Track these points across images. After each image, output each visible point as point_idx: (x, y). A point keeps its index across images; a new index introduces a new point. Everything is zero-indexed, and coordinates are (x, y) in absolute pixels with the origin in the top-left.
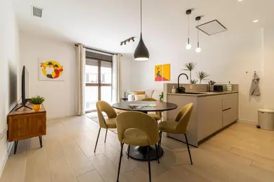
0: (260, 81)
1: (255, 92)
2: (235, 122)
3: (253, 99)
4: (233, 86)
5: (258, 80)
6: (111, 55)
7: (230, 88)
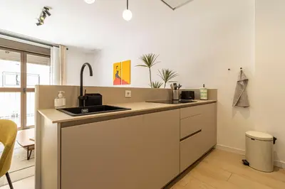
0: (249, 83)
1: (241, 101)
2: (212, 150)
3: (239, 113)
4: (209, 92)
5: (246, 81)
6: (48, 47)
7: (204, 96)
